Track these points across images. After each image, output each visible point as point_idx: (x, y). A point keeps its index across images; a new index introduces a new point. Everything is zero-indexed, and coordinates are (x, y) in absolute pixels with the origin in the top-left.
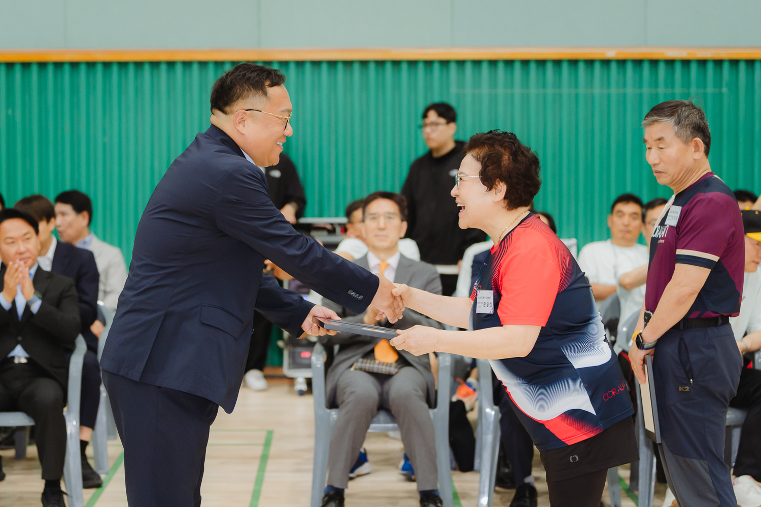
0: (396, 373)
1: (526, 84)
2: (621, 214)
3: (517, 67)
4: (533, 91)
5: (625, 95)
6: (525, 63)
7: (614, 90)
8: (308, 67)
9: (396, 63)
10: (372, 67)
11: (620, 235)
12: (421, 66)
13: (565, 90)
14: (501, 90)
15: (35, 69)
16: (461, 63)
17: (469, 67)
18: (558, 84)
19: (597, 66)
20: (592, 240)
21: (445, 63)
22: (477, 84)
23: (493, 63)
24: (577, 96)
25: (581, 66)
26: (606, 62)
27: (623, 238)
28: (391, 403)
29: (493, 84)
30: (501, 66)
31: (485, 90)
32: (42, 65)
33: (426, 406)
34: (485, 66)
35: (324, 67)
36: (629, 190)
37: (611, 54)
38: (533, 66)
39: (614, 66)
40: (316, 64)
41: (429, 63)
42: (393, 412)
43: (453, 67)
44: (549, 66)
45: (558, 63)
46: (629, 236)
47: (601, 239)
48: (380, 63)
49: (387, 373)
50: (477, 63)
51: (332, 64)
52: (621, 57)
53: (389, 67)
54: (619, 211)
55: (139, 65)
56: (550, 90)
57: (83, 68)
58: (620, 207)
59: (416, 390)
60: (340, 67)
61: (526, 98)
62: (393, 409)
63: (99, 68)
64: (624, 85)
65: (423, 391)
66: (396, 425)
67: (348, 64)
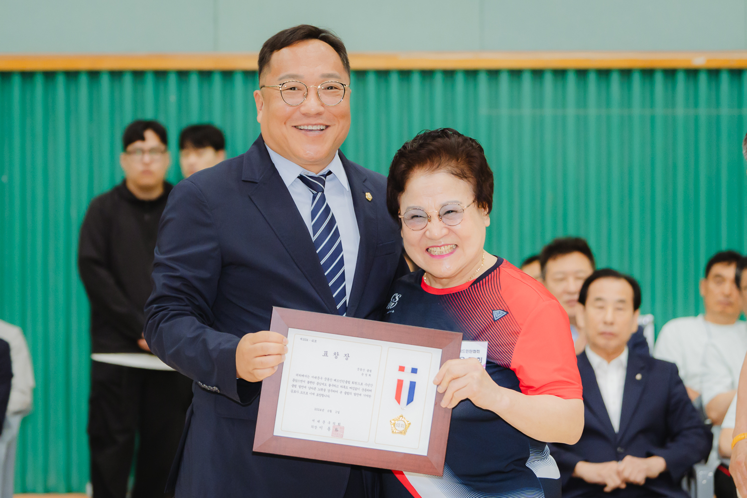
2: (720, 279)
5: (718, 118)
6: (582, 73)
7: (703, 111)
9: (405, 74)
11: (718, 308)
12: (439, 78)
13: (636, 111)
14: (548, 111)
16: (494, 74)
17: (504, 79)
18: (627, 102)
19: (681, 78)
20: (675, 316)
22: (515, 102)
24: (653, 119)
25: (659, 78)
26: (692, 73)
27: (722, 313)
29: (538, 102)
31: (527, 110)
36: (724, 247)
37: (699, 61)
39: (703, 78)
41: (449, 74)
45: (626, 73)
46: (730, 310)
47: (686, 314)
52: (714, 65)
54: (718, 276)
55: (49, 75)
56: (615, 111)
58: (718, 269)
64: (718, 104)
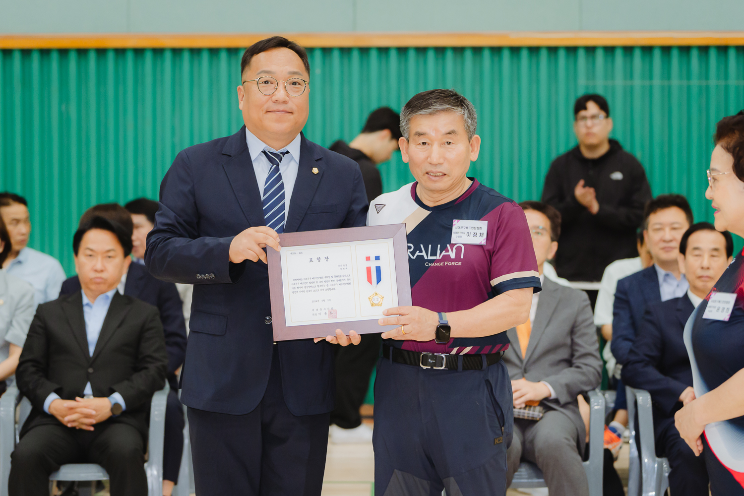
0: (541, 418)
1: (667, 74)
3: (657, 54)
4: (675, 82)
8: (412, 54)
10: (486, 54)
15: (92, 56)
21: (572, 50)
23: (628, 50)
28: (537, 454)
30: (637, 54)
32: (101, 52)
33: (579, 458)
34: (619, 54)
35: (431, 55)
38: (675, 53)
40: (422, 50)
42: (540, 466)
43: (581, 54)
44: (695, 54)
48: (496, 50)
49: (530, 418)
50: (610, 50)
51: (440, 51)
53: (506, 54)
57: (149, 56)
59: (567, 439)
60: (449, 55)
61: (667, 92)
62: (540, 461)
63: (168, 55)
65: (573, 439)
66: (542, 480)
67: (459, 50)
